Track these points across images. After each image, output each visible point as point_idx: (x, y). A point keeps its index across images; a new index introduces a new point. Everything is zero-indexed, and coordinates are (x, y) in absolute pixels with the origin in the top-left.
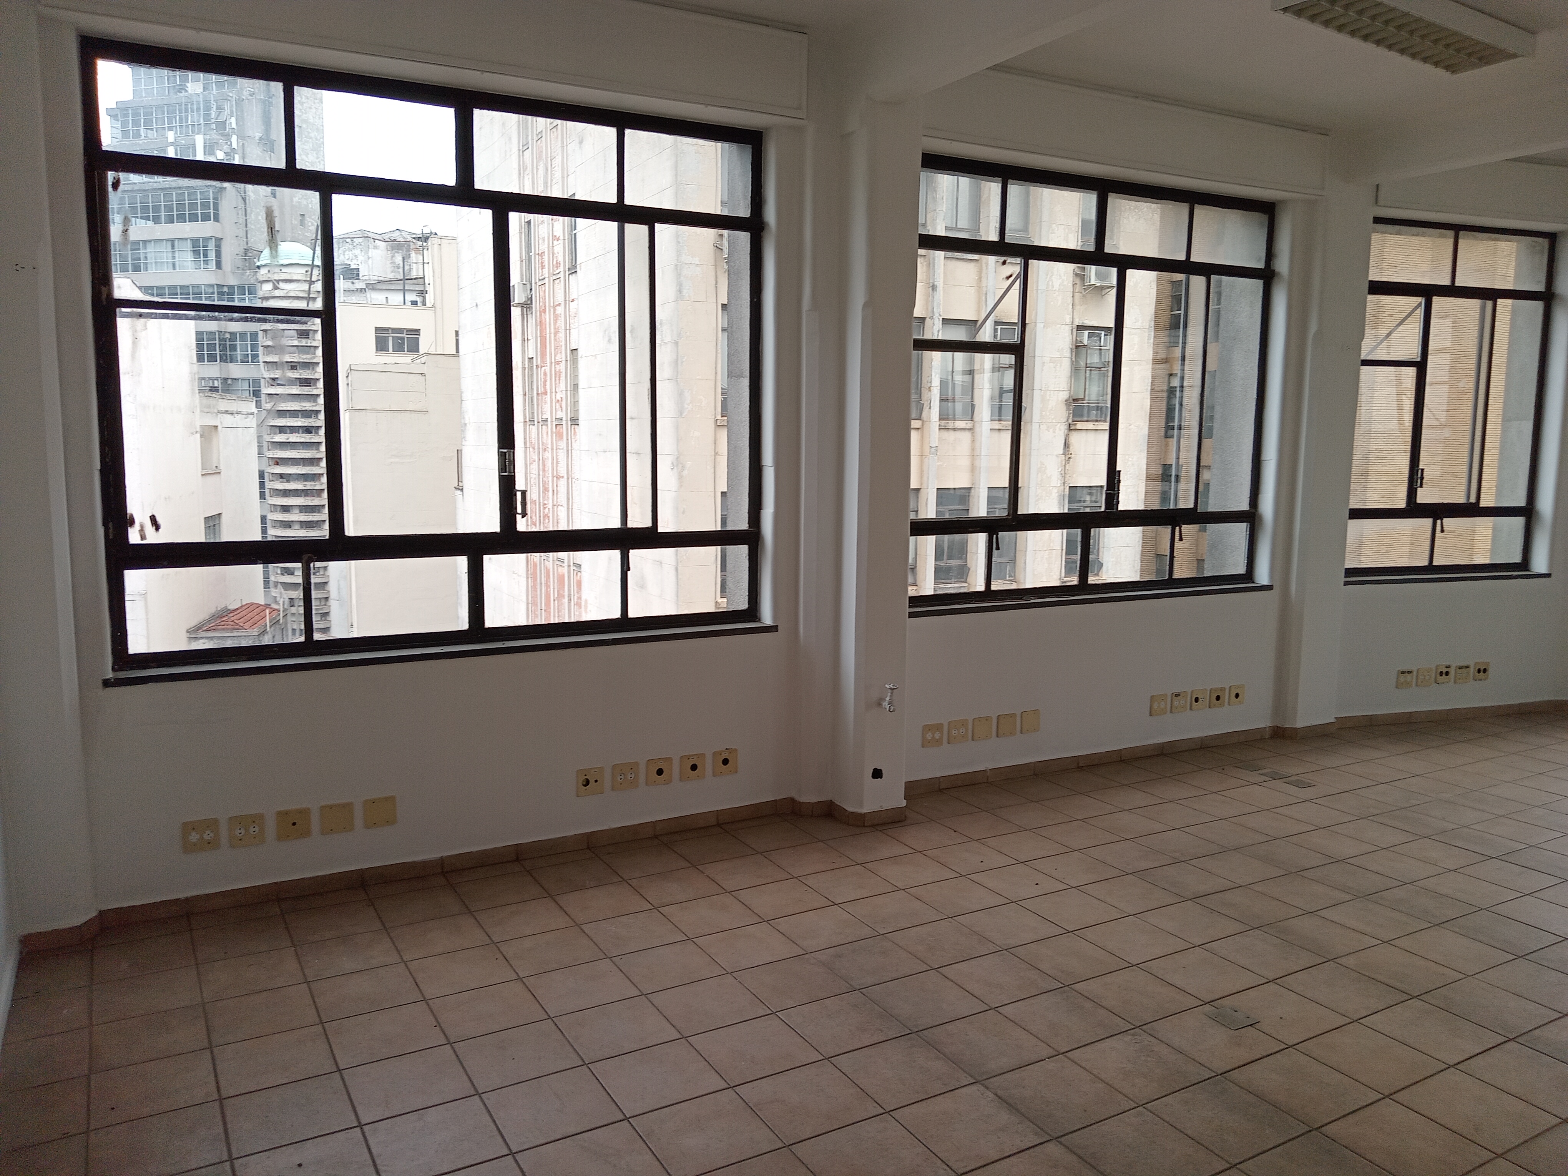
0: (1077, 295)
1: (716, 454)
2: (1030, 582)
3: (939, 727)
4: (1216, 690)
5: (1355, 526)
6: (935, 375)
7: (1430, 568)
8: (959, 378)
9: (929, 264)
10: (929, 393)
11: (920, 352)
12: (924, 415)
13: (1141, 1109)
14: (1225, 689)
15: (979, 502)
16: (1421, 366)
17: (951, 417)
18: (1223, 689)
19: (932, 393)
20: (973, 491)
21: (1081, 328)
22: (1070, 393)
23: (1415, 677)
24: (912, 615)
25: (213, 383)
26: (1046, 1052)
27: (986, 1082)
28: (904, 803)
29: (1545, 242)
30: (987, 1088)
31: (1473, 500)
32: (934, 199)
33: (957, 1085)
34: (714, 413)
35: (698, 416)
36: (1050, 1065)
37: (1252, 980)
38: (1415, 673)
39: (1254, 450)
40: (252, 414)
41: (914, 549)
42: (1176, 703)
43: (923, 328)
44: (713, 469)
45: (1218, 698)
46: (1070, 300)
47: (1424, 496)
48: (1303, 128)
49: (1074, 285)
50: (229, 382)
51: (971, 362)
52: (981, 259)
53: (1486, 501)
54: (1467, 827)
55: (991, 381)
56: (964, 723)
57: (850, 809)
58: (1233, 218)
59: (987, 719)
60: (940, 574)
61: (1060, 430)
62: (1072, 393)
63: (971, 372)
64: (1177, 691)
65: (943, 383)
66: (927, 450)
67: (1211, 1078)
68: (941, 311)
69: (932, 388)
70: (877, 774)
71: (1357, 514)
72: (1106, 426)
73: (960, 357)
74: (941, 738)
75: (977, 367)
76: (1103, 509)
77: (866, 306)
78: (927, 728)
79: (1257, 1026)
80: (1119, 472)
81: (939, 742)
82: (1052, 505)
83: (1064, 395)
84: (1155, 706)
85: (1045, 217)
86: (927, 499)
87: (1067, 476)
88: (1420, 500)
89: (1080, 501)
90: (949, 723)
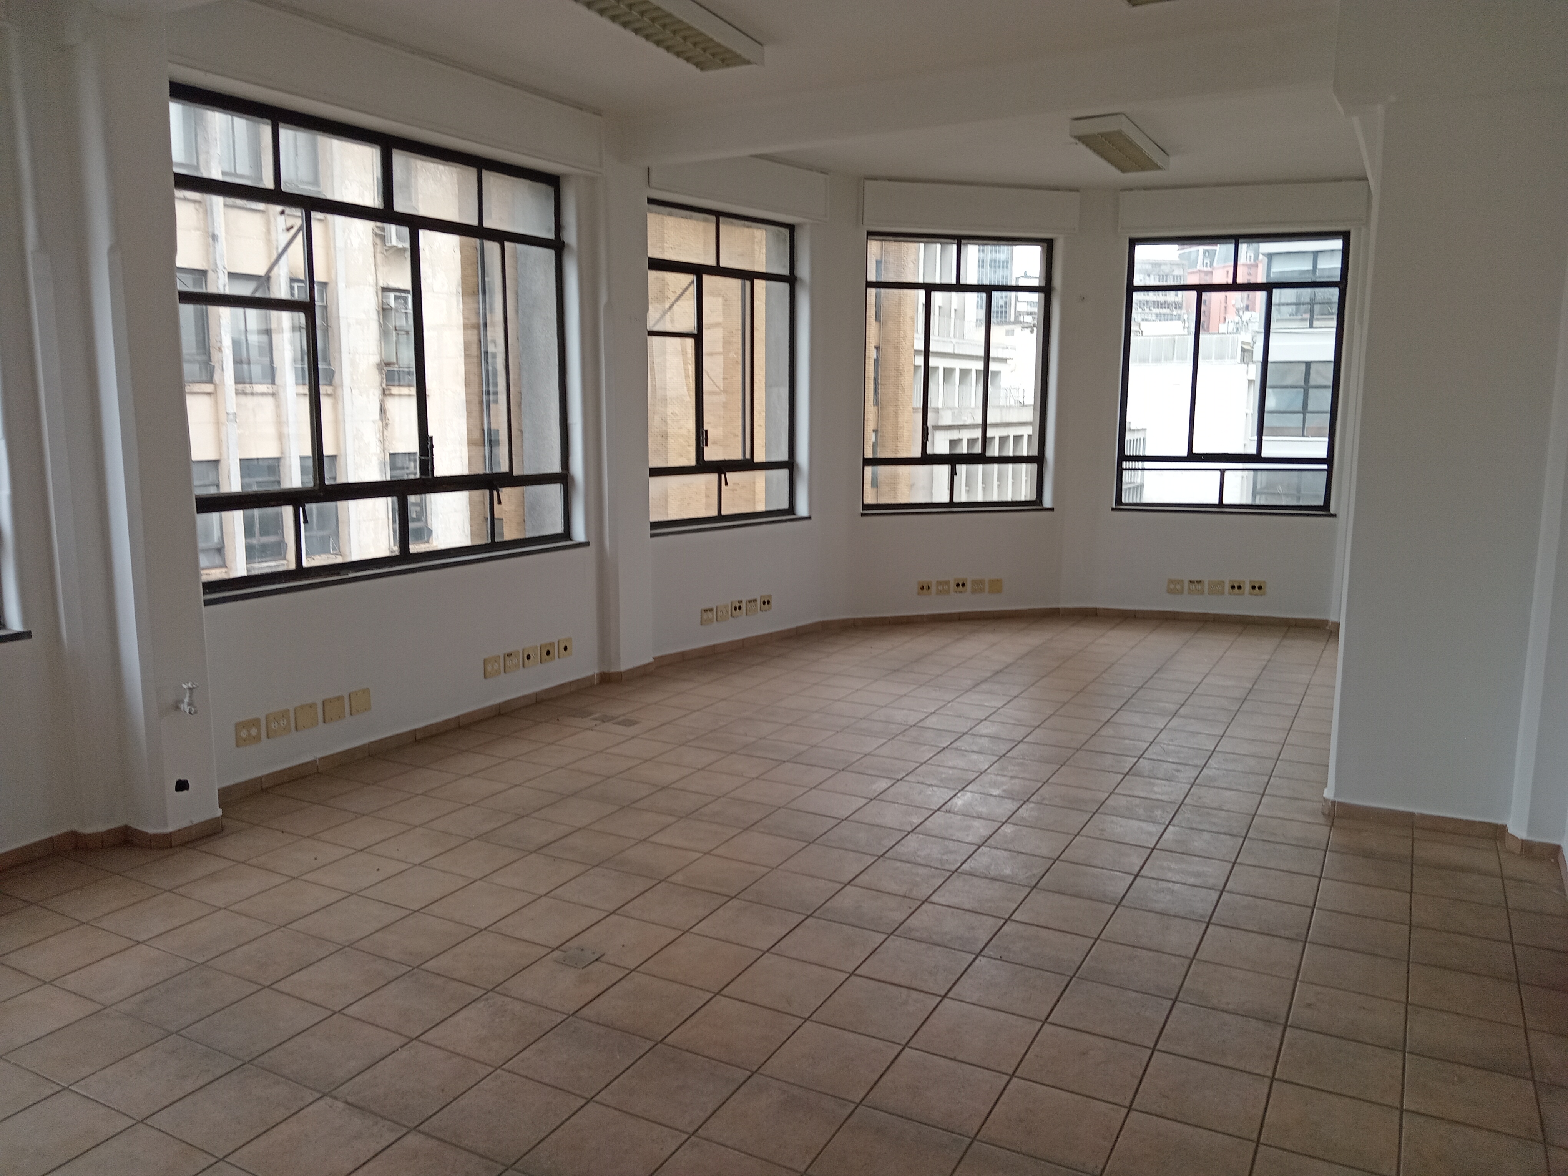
0: (379, 256)
2: (356, 555)
3: (255, 722)
4: (546, 646)
5: (656, 483)
7: (720, 518)
8: (254, 339)
9: (206, 211)
10: (220, 354)
11: (204, 307)
12: (216, 378)
13: (499, 1071)
14: (554, 643)
15: (291, 472)
16: (698, 337)
17: (247, 380)
18: (552, 644)
19: (224, 354)
20: (282, 461)
21: (385, 290)
22: (381, 357)
23: (715, 613)
24: (207, 603)
26: (398, 1041)
27: (335, 1093)
28: (219, 812)
29: (786, 232)
30: (336, 1098)
31: (748, 456)
32: (206, 140)
33: (301, 1104)
36: (404, 1054)
37: (595, 916)
38: (715, 610)
39: (560, 412)
41: (219, 528)
42: (509, 663)
45: (548, 653)
46: (372, 260)
47: (710, 454)
48: (579, 106)
49: (375, 245)
51: (268, 320)
52: (267, 209)
53: (759, 457)
54: (764, 738)
55: (292, 343)
56: (284, 714)
57: (151, 831)
58: (521, 187)
59: (312, 706)
60: (251, 553)
61: (374, 395)
62: (383, 357)
63: (268, 332)
64: (508, 651)
65: (236, 344)
66: (223, 417)
67: (564, 1020)
68: (226, 263)
69: (222, 348)
70: (182, 786)
71: (656, 472)
72: (413, 391)
73: (253, 314)
74: (259, 733)
75: (274, 326)
76: (418, 476)
77: (112, 250)
78: (240, 726)
79: (603, 959)
80: (431, 438)
81: (257, 739)
82: (373, 474)
83: (376, 359)
84: (489, 668)
85: (337, 171)
86: (229, 472)
87: (387, 443)
88: (707, 457)
89: (403, 468)
90: (267, 717)
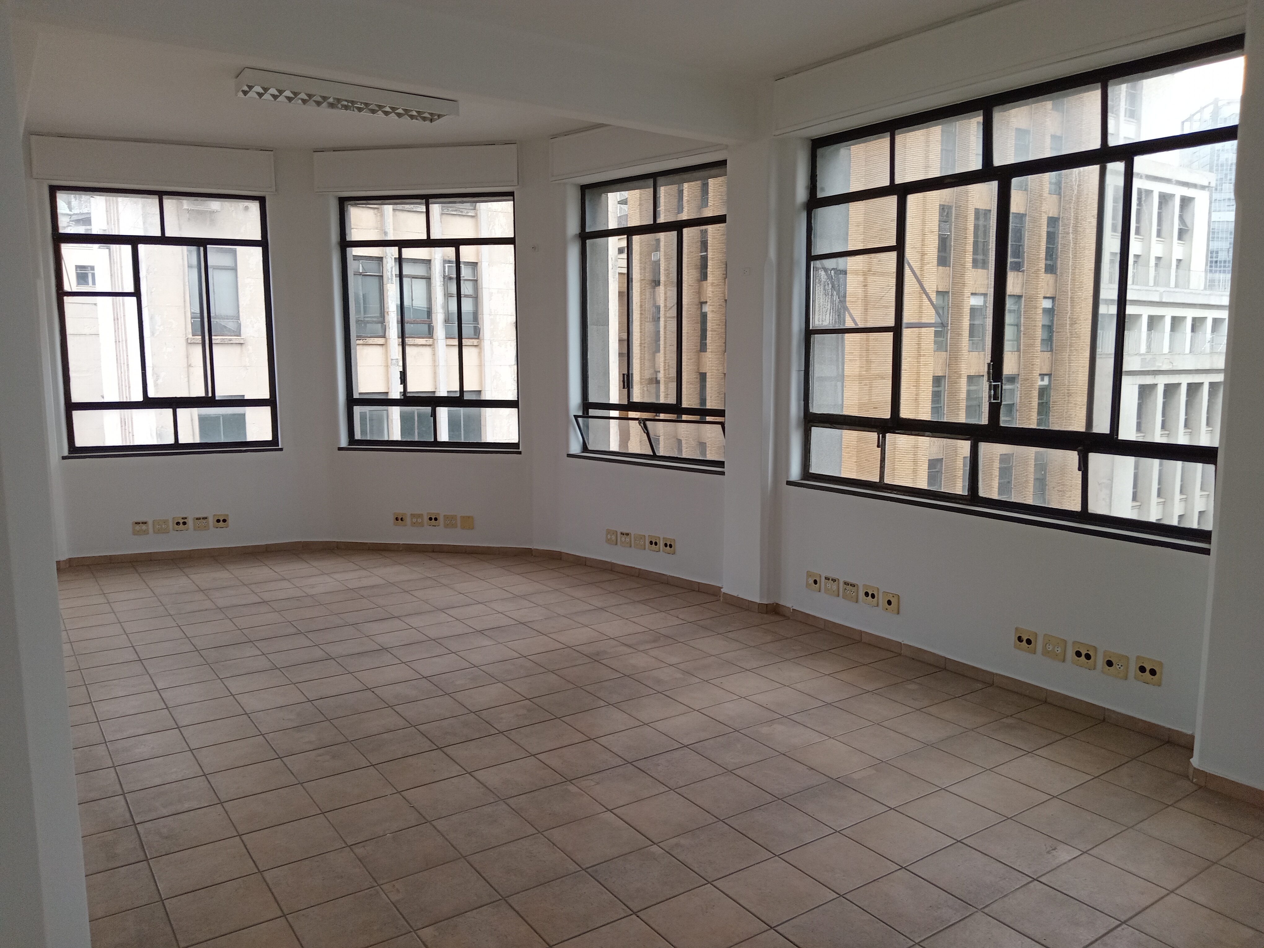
1: (189, 366)
6: (392, 303)
19: (390, 317)
31: (209, 395)
34: (185, 333)
35: (170, 336)
38: (152, 523)
43: (382, 265)
44: (187, 379)
61: (511, 346)
68: (393, 252)
69: (389, 313)
83: (512, 319)
88: (154, 395)
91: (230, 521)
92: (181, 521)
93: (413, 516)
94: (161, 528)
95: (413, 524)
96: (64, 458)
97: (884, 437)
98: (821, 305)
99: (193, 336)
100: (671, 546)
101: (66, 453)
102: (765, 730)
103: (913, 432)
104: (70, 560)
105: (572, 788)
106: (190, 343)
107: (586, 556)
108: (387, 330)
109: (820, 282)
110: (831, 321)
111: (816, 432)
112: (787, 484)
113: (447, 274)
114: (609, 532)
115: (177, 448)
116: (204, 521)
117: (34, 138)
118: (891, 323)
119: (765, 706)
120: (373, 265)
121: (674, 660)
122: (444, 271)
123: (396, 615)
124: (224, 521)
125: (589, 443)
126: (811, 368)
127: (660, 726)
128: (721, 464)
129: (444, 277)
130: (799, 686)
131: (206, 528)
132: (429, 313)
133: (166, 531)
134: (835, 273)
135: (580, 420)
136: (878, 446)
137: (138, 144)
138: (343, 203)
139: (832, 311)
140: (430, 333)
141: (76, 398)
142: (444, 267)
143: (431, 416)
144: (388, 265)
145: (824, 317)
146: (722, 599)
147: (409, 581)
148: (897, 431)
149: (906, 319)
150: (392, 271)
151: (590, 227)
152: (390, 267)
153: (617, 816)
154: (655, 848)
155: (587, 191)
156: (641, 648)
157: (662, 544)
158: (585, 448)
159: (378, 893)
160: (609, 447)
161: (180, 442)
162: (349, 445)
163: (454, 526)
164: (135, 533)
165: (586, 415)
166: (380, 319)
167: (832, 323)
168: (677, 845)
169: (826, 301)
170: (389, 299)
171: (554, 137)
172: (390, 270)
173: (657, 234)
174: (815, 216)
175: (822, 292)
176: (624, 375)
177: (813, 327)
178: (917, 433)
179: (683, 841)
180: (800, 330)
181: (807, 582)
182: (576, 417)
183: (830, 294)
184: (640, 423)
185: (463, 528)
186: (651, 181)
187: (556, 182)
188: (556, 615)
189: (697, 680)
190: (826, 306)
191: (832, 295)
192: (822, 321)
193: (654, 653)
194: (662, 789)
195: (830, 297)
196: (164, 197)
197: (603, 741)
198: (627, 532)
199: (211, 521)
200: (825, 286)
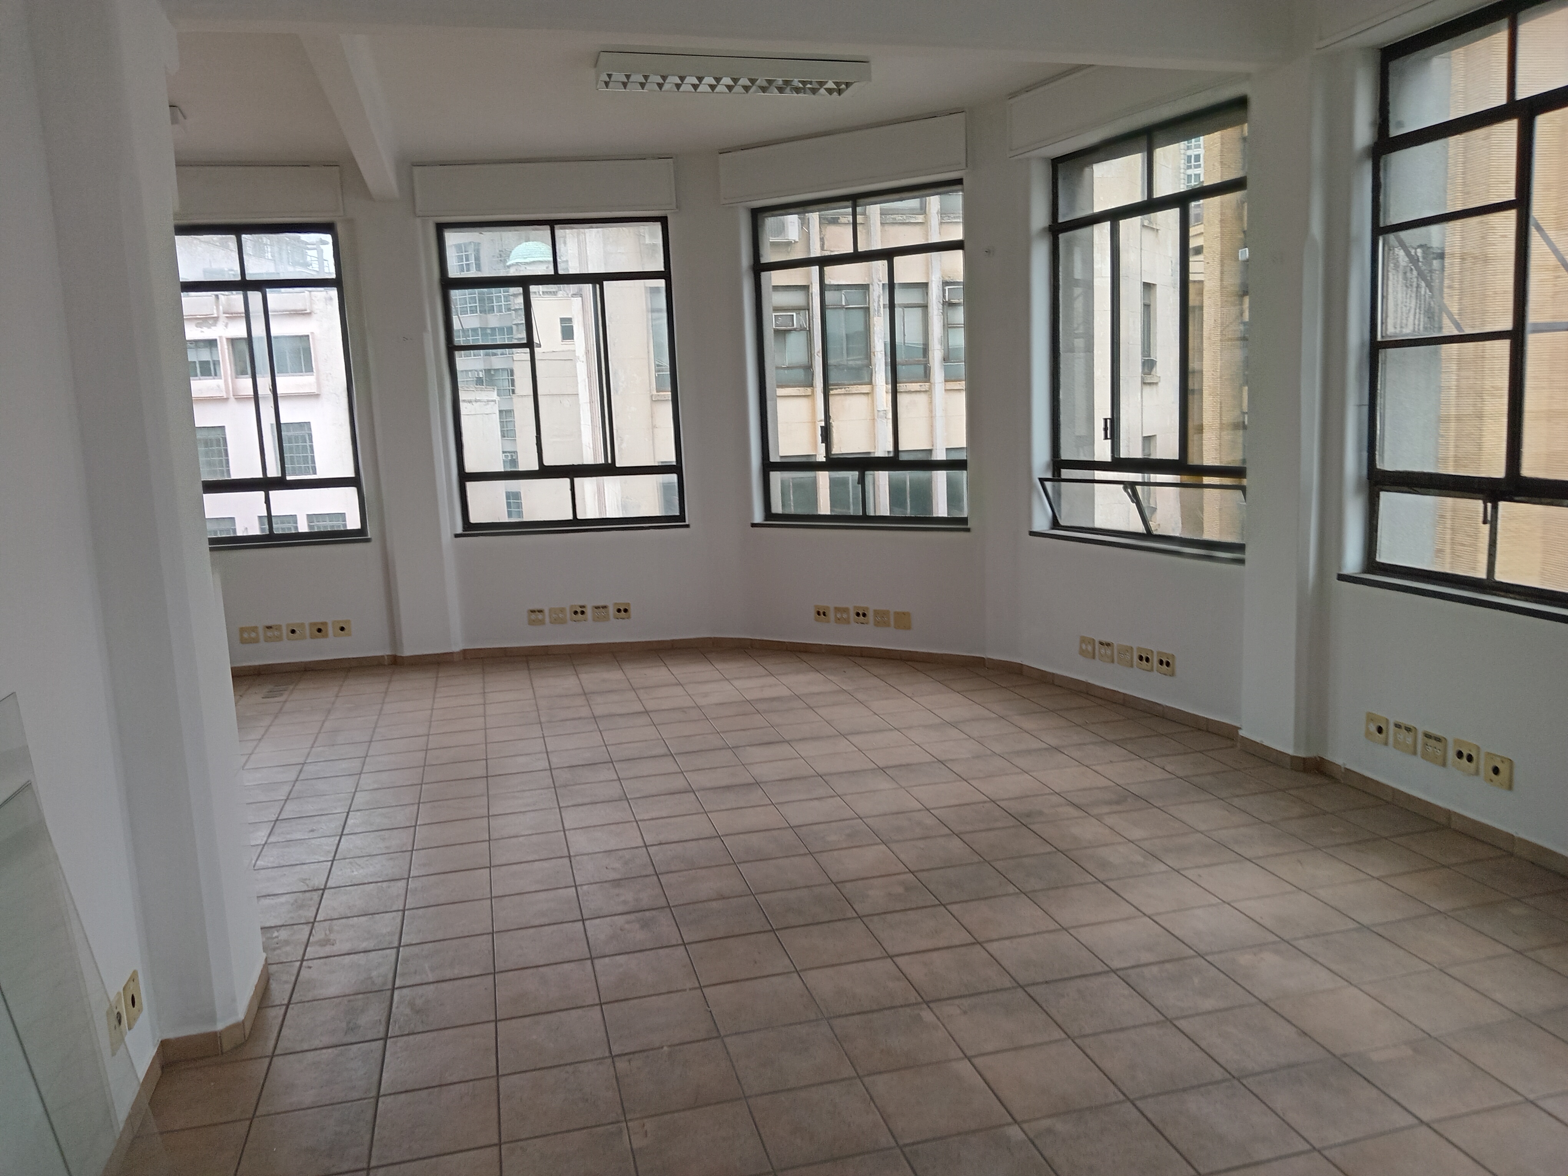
25: (478, 374)
40: (495, 401)
50: (492, 372)
91: (632, 610)
92: (579, 610)
93: (837, 609)
94: (558, 619)
95: (838, 620)
96: (457, 536)
97: (1495, 508)
98: (1399, 302)
99: (657, 392)
100: (1168, 664)
101: (459, 530)
102: (1245, 959)
103: (1543, 500)
104: (465, 651)
105: (927, 1016)
106: (654, 401)
107: (1054, 672)
108: (874, 374)
109: (1396, 266)
110: (1416, 327)
111: (1387, 499)
112: (1339, 580)
113: (947, 300)
114: (1083, 640)
115: (576, 524)
116: (603, 610)
117: (417, 170)
118: (1506, 323)
119: (1258, 920)
120: (856, 294)
121: (1137, 833)
122: (944, 296)
123: (787, 738)
124: (626, 611)
125: (1060, 516)
126: (1379, 401)
127: (1085, 935)
128: (1240, 548)
129: (944, 303)
130: (1322, 893)
131: (606, 618)
132: (925, 350)
133: (562, 621)
134: (1424, 252)
135: (1048, 485)
136: (1485, 522)
137: (523, 165)
138: (757, 215)
139: (1418, 310)
140: (927, 376)
141: (471, 467)
142: (944, 291)
143: (858, 483)
144: (875, 293)
145: (1404, 321)
146: (1239, 744)
147: (818, 694)
148: (1517, 498)
149: (1532, 317)
150: (879, 301)
151: (1064, 216)
152: (878, 297)
153: (975, 1068)
154: (1014, 1132)
155: (1060, 165)
156: (1095, 811)
157: (1155, 661)
158: (1055, 523)
159: (621, 1131)
160: (1094, 522)
161: (579, 517)
162: (766, 520)
163: (887, 624)
164: (532, 622)
165: (1057, 478)
166: (866, 362)
167: (1419, 329)
168: (1050, 1131)
169: (1408, 296)
170: (876, 336)
171: (1013, 95)
172: (876, 300)
173: (1152, 214)
174: (1385, 165)
175: (1400, 283)
176: (1106, 420)
177: (1382, 337)
178: (1549, 500)
179: (1060, 1126)
180: (1362, 344)
181: (1368, 729)
182: (1042, 480)
183: (1415, 284)
184: (1125, 489)
185: (897, 627)
186: (1144, 142)
187: (1016, 157)
188: (989, 752)
189: (1163, 868)
190: (1408, 304)
191: (1418, 286)
192: (1401, 327)
193: (1110, 820)
194: (1058, 1034)
195: (1415, 289)
196: (556, 227)
197: (993, 947)
198: (1108, 640)
199: (612, 610)
200: (1405, 273)
